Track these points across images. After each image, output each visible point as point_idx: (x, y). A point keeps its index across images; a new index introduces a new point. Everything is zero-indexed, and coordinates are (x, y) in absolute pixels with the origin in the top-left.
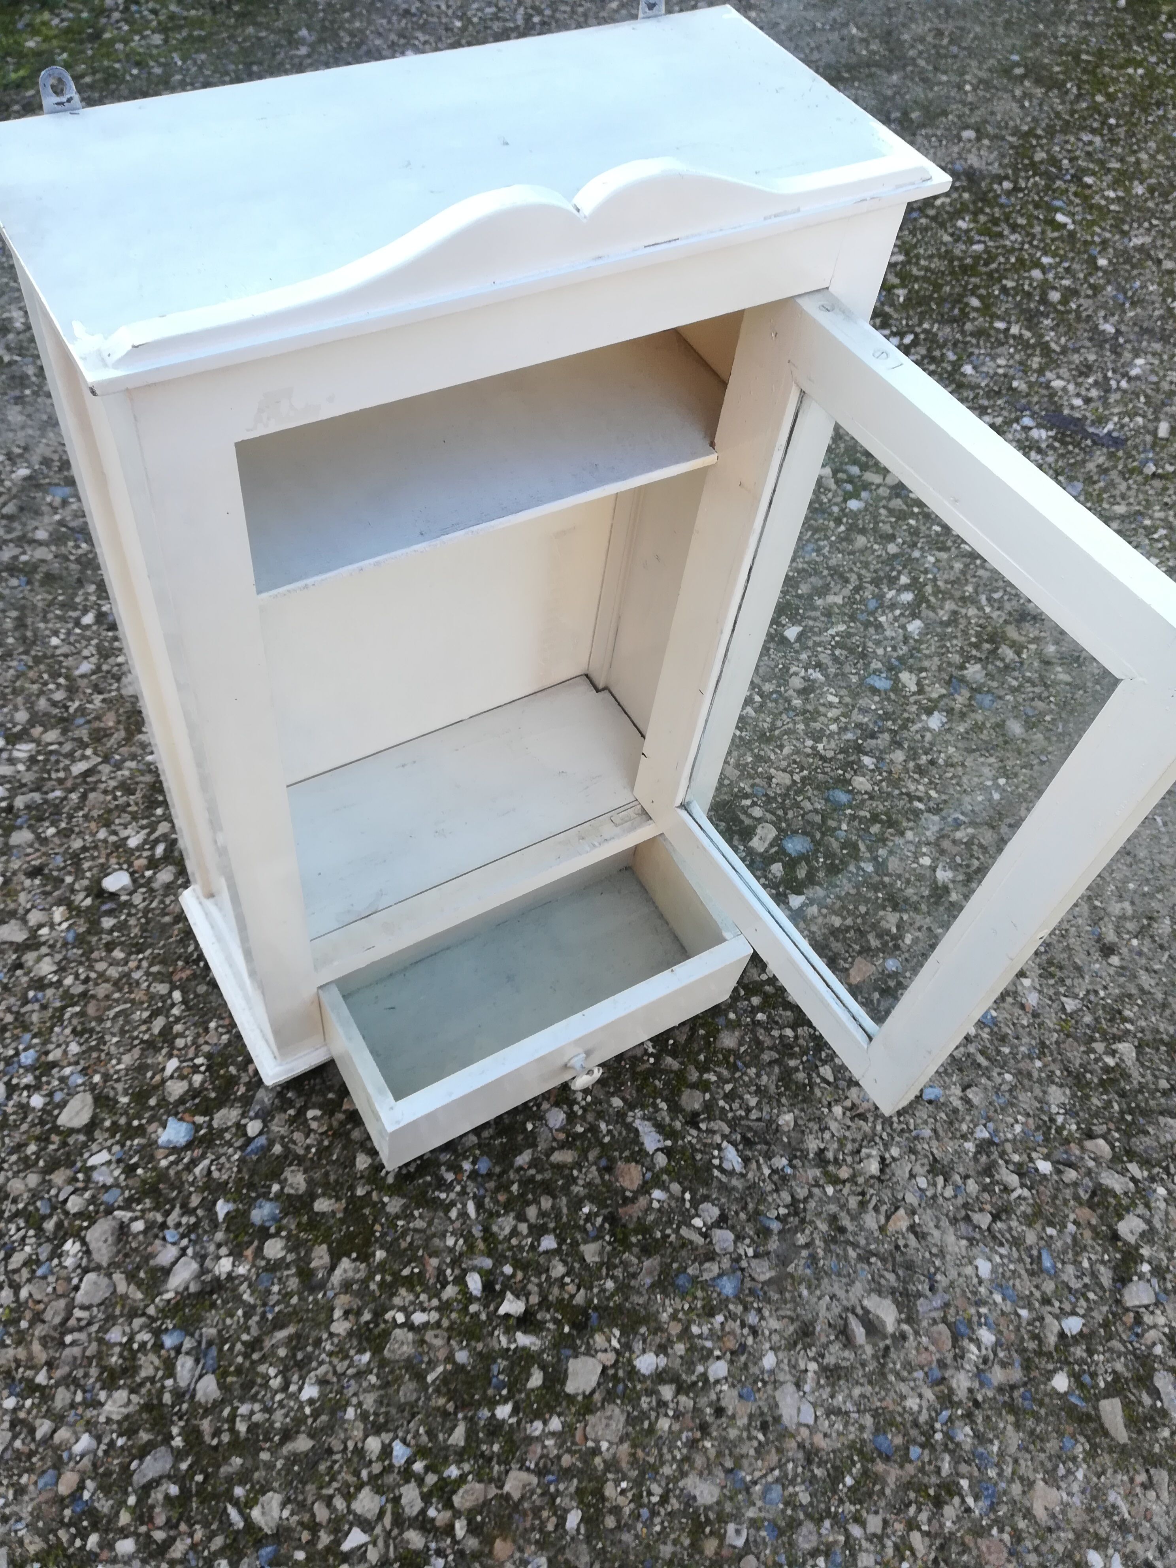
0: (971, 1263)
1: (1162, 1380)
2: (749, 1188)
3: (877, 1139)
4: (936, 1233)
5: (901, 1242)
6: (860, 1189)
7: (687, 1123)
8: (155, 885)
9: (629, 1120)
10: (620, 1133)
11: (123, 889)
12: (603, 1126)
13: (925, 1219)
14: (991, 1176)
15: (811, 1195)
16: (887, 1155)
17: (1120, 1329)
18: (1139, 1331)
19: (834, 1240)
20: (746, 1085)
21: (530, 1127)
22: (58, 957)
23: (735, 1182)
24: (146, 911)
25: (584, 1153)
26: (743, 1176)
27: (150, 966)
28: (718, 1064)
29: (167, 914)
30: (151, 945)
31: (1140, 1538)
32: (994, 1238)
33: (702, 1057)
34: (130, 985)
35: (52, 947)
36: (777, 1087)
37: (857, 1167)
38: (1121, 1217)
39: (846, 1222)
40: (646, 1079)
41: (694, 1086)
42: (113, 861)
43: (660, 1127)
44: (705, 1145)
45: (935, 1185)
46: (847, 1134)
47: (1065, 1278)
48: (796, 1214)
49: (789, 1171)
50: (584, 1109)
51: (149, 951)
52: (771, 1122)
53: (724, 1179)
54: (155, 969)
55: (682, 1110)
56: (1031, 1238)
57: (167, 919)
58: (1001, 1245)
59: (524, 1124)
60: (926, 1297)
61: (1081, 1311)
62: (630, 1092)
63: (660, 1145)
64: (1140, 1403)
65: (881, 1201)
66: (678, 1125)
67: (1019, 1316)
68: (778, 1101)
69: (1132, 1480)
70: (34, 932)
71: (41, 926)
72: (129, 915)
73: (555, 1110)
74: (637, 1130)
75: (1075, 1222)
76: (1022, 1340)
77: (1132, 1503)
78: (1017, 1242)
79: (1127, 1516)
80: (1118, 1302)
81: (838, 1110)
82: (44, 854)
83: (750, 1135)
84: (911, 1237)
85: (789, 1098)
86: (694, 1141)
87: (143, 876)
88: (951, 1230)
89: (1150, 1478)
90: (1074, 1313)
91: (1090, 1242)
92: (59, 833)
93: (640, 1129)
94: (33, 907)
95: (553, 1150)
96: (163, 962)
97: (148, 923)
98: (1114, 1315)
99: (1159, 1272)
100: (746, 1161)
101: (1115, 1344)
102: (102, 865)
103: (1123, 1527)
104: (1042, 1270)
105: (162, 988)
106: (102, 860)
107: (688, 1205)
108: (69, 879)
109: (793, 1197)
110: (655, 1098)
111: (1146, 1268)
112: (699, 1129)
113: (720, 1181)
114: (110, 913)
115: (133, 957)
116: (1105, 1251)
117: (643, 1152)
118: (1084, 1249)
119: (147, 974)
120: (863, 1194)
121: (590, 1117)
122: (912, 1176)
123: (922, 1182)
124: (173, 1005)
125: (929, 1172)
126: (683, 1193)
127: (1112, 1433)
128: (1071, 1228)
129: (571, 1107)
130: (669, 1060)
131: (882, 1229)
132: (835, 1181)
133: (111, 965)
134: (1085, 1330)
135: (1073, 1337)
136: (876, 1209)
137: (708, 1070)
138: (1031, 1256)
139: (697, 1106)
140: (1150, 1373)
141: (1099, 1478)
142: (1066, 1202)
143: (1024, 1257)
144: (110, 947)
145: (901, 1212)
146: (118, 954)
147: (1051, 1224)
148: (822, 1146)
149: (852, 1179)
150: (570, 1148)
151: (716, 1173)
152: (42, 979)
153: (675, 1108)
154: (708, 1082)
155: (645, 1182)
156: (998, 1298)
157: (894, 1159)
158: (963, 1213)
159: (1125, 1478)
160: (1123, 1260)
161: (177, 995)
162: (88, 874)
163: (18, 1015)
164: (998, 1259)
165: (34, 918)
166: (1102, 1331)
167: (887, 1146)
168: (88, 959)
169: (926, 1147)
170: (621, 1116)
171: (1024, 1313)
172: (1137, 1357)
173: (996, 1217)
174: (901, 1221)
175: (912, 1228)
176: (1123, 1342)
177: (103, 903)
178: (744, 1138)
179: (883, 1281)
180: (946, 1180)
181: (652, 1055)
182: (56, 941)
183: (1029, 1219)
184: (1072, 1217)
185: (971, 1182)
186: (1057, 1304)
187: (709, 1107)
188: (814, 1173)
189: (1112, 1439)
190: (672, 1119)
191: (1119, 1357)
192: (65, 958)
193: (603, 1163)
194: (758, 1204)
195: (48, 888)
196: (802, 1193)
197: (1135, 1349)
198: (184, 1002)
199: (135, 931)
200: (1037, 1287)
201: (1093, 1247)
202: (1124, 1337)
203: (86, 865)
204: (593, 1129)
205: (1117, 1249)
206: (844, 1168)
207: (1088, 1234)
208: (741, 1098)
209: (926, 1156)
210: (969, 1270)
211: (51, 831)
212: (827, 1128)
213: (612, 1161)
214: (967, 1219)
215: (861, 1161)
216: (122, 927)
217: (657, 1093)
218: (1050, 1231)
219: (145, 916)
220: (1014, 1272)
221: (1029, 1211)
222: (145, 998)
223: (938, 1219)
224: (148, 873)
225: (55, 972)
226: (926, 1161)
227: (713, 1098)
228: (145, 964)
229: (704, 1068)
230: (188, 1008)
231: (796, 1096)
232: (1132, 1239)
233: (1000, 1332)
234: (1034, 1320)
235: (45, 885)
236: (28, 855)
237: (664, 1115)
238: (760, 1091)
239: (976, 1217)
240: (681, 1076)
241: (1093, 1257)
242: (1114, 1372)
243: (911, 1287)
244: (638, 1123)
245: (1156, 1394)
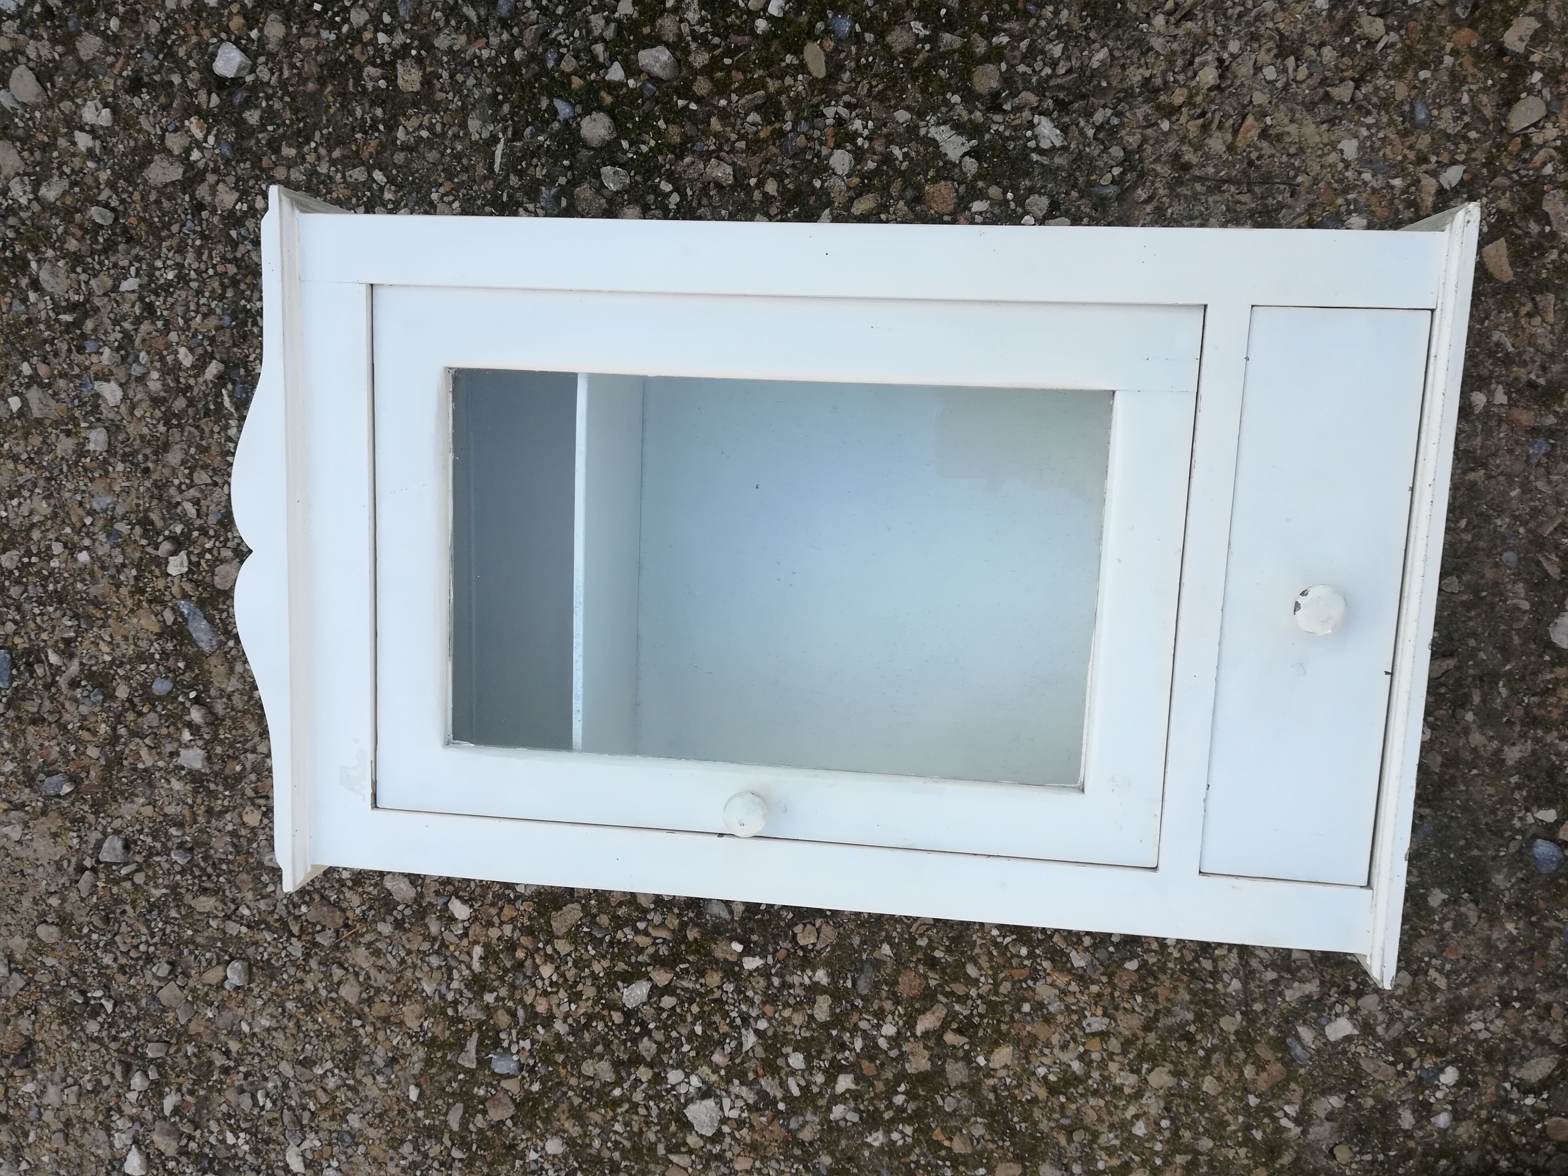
0: (1334, 148)
1: (1553, 203)
2: (1074, 161)
3: (1210, 39)
4: (1293, 128)
5: (1254, 156)
6: (1199, 111)
7: (988, 110)
8: (271, 47)
9: (923, 132)
10: (918, 153)
11: (240, 69)
12: (897, 152)
13: (1279, 119)
14: (1351, 33)
15: (1145, 140)
16: (1226, 56)
17: (1506, 161)
18: (1527, 156)
19: (1179, 182)
20: (1045, 32)
21: (817, 184)
22: (231, 180)
23: (1058, 160)
24: (283, 84)
25: (885, 190)
26: (1065, 148)
27: (330, 152)
28: (1007, 18)
29: (307, 79)
30: (316, 126)
31: (1524, 364)
32: (1359, 108)
33: (985, 18)
34: (323, 182)
35: (215, 171)
36: (1082, 19)
37: (1193, 84)
38: (1507, 25)
39: (1190, 156)
40: (927, 74)
41: (986, 59)
42: (206, 33)
43: (959, 128)
44: (1015, 128)
45: (1285, 71)
46: (1175, 46)
47: (1441, 125)
48: (1133, 168)
49: (1115, 121)
50: (869, 138)
51: (317, 135)
52: (1082, 68)
53: (1045, 160)
54: (337, 154)
55: (979, 97)
56: (1401, 91)
57: (311, 86)
58: (1368, 113)
59: (810, 183)
60: (1289, 207)
61: (1461, 158)
62: (913, 94)
63: (965, 149)
64: (1527, 234)
65: (1226, 116)
66: (978, 116)
67: (1392, 187)
68: (1087, 38)
69: (1516, 314)
70: (184, 158)
71: (188, 151)
72: (268, 98)
73: (838, 152)
74: (934, 140)
75: (1455, 53)
76: (1397, 212)
77: (1517, 336)
78: (1385, 104)
79: (1511, 349)
80: (1503, 130)
81: (1159, 21)
82: (128, 57)
83: (1061, 95)
84: (1264, 144)
85: (1099, 28)
86: (1001, 128)
87: (250, 39)
88: (1309, 120)
89: (1535, 305)
90: (1454, 162)
91: (1471, 70)
92: (122, 20)
93: (938, 137)
94: (164, 130)
95: (851, 200)
96: (340, 142)
97: (293, 99)
98: (1498, 146)
99: (1552, 76)
100: (1064, 129)
101: (1500, 180)
102: (198, 45)
103: (1508, 361)
104: (1415, 126)
105: (358, 174)
106: (194, 39)
107: (1012, 205)
108: (176, 79)
109: (1124, 149)
110: (944, 94)
111: (1537, 77)
112: (1005, 112)
113: (1042, 165)
114: (248, 104)
115: (306, 149)
116: (1490, 75)
117: (950, 165)
118: (1464, 81)
119: (333, 162)
120: (1203, 114)
121: (879, 146)
122: (1258, 69)
123: (1270, 73)
124: (382, 189)
125: (1276, 56)
126: (1005, 193)
127: (1497, 275)
128: (1448, 60)
129: (853, 141)
130: (947, 37)
131: (1231, 148)
132: (1170, 111)
133: (289, 168)
134: (1467, 177)
135: (1452, 189)
136: (1220, 127)
137: (996, 32)
138: (1402, 115)
139: (994, 84)
140: (1538, 196)
141: (1482, 323)
142: (1441, 31)
143: (1395, 117)
144: (274, 146)
145: (1250, 119)
146: (289, 152)
147: (1424, 65)
148: (1147, 74)
149: (1190, 102)
150: (868, 192)
151: (1035, 157)
152: (232, 212)
153: (970, 97)
154: (1000, 48)
155: (961, 198)
156: (1367, 176)
157: (1234, 56)
158: (1321, 91)
159: (1510, 315)
160: (1510, 79)
161: (378, 175)
162: (191, 63)
163: (235, 261)
164: (1364, 132)
165: (175, 142)
166: (1485, 171)
167: (1224, 45)
168: (262, 170)
169: (1270, 25)
170: (912, 130)
171: (1397, 182)
172: (1523, 185)
173: (1358, 82)
174: (1251, 129)
175: (1264, 134)
176: (1508, 174)
177: (231, 95)
178: (1057, 101)
179: (1239, 208)
180: (1297, 59)
181: (926, 40)
182: (216, 162)
183: (1398, 72)
184: (1449, 46)
185: (1327, 51)
186: (1434, 159)
187: (1008, 80)
188: (1143, 110)
189: (1497, 281)
190: (970, 112)
191: (1504, 193)
192: (238, 179)
193: (910, 194)
194: (1088, 175)
195: (162, 100)
196: (1133, 141)
197: (1521, 177)
198: (391, 180)
199: (288, 115)
200: (1411, 147)
201: (1474, 76)
202: (1510, 168)
203: (182, 52)
204: (887, 159)
205: (1504, 68)
206: (1178, 91)
207: (1467, 60)
208: (1043, 52)
209: (1271, 38)
210: (1333, 157)
211: (114, 23)
212: (1150, 49)
213: (919, 187)
214: (1327, 97)
215: (1195, 74)
216: (269, 116)
217: (945, 87)
218: (1424, 74)
219: (286, 93)
220: (1383, 140)
221: (1398, 59)
222: (348, 192)
223: (1292, 110)
224: (254, 34)
225: (239, 200)
226: (1271, 44)
227: (1011, 66)
228: (323, 151)
229: (989, 32)
230: (399, 187)
231: (1107, 21)
232: (1520, 48)
233: (1373, 213)
234: (1409, 186)
235: (156, 98)
236: (112, 66)
237: (961, 112)
238: (1065, 34)
239: (1335, 92)
240: (966, 52)
241: (1474, 87)
242: (1499, 211)
243: (1270, 201)
244: (933, 132)
245: (1544, 219)
